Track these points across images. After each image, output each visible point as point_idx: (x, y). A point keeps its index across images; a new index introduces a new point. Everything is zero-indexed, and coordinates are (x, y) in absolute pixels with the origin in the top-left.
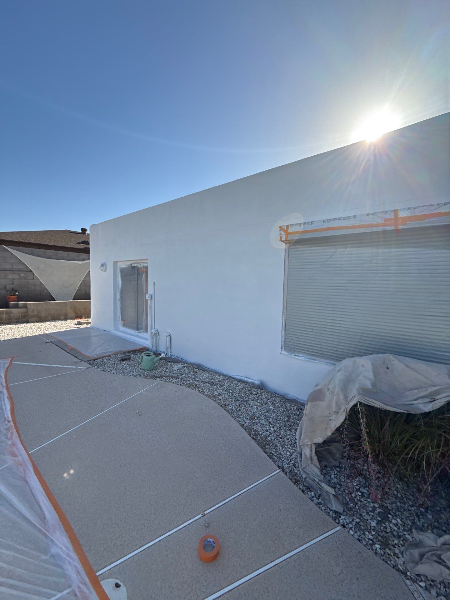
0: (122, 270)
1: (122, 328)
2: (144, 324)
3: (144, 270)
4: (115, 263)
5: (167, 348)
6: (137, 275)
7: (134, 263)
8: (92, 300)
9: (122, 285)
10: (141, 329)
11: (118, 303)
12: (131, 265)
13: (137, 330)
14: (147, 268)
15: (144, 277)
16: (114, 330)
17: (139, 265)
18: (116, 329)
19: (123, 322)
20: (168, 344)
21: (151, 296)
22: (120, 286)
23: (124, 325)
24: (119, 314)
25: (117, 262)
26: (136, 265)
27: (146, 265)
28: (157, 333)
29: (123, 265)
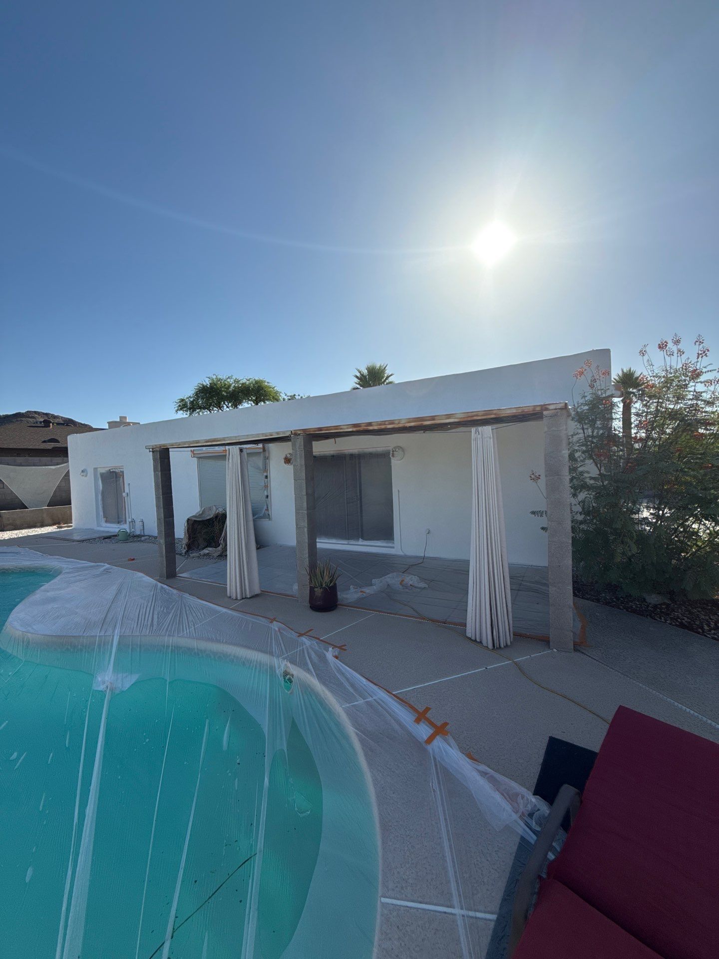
0: (102, 475)
1: (104, 524)
2: (124, 517)
3: (121, 474)
4: (95, 469)
5: (141, 530)
6: (116, 478)
7: (112, 469)
8: (73, 505)
9: (103, 487)
10: (122, 521)
11: (100, 503)
12: (110, 470)
13: (118, 523)
14: (123, 472)
15: (121, 479)
16: (98, 526)
17: (117, 470)
18: (99, 525)
19: (105, 519)
20: (142, 528)
21: (127, 494)
22: (101, 488)
23: (106, 522)
24: (101, 513)
25: (97, 468)
26: (114, 470)
27: (122, 470)
28: (133, 521)
29: (103, 471)
